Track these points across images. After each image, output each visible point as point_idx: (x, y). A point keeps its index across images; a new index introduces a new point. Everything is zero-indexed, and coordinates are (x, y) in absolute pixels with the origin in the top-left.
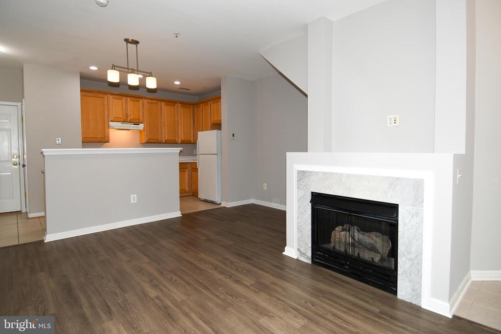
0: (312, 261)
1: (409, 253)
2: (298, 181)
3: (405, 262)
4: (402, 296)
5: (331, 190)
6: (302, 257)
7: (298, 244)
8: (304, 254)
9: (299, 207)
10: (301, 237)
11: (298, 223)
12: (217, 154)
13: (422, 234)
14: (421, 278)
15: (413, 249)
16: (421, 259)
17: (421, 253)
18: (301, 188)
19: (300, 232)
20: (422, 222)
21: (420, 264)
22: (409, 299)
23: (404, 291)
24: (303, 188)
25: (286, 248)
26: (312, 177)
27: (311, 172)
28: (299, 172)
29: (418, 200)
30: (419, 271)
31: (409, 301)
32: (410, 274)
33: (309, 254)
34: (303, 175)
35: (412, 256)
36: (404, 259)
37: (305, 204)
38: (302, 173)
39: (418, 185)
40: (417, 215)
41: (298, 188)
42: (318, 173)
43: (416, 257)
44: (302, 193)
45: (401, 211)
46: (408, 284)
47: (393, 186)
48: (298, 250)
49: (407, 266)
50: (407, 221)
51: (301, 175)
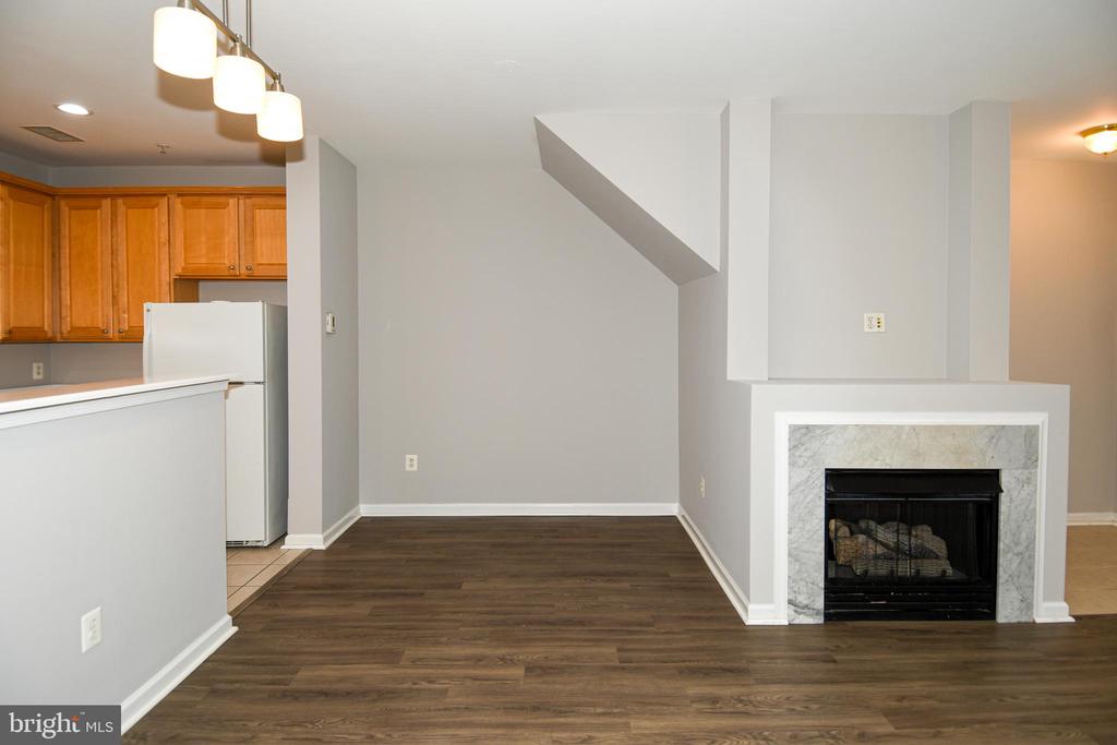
0: (828, 617)
1: (1017, 544)
2: (793, 448)
3: (1011, 560)
4: (1006, 617)
5: (877, 460)
6: (801, 616)
7: (790, 588)
8: (806, 607)
9: (792, 508)
10: (799, 571)
11: (790, 542)
12: (263, 383)
13: (1035, 510)
14: (1033, 578)
15: (1024, 535)
16: (1034, 548)
17: (1034, 540)
18: (801, 462)
19: (797, 560)
20: (1035, 491)
21: (1032, 557)
22: (1017, 617)
23: (1007, 610)
24: (806, 463)
26: (830, 437)
27: (827, 428)
28: (794, 429)
29: (1031, 460)
30: (1031, 568)
31: (1016, 620)
32: (1019, 577)
33: (820, 603)
34: (805, 434)
35: (1020, 549)
36: (1010, 555)
37: (811, 496)
38: (804, 431)
39: (1032, 435)
40: (1028, 481)
41: (792, 464)
42: (845, 428)
43: (1027, 547)
44: (805, 473)
45: (1005, 480)
46: (1015, 594)
47: (994, 441)
48: (790, 602)
49: (1014, 566)
50: (1015, 493)
51: (802, 436)
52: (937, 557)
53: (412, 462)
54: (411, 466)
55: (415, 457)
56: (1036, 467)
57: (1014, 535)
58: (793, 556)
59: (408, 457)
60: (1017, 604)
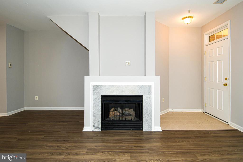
0: (102, 129)
1: (147, 113)
2: (94, 90)
3: (146, 116)
4: (145, 130)
6: (96, 129)
7: (93, 123)
8: (97, 127)
9: (94, 104)
10: (95, 119)
11: (93, 112)
13: (151, 104)
14: (151, 121)
15: (148, 111)
16: (151, 113)
17: (151, 112)
18: (95, 94)
19: (95, 116)
20: (151, 100)
21: (151, 116)
22: (148, 130)
23: (146, 128)
24: (97, 94)
25: (84, 128)
26: (102, 88)
27: (101, 86)
28: (94, 86)
29: (150, 93)
30: (151, 118)
31: (147, 131)
32: (148, 120)
33: (100, 126)
34: (96, 87)
35: (148, 113)
36: (145, 115)
37: (98, 102)
38: (96, 86)
39: (150, 87)
40: (149, 98)
41: (94, 94)
42: (106, 86)
44: (96, 96)
45: (144, 98)
46: (147, 124)
47: (141, 88)
48: (93, 126)
49: (147, 118)
50: (146, 101)
51: (96, 88)
52: (132, 116)
53: (37, 98)
54: (37, 99)
55: (37, 97)
56: (151, 95)
57: (146, 110)
58: (94, 115)
59: (36, 96)
60: (147, 126)
